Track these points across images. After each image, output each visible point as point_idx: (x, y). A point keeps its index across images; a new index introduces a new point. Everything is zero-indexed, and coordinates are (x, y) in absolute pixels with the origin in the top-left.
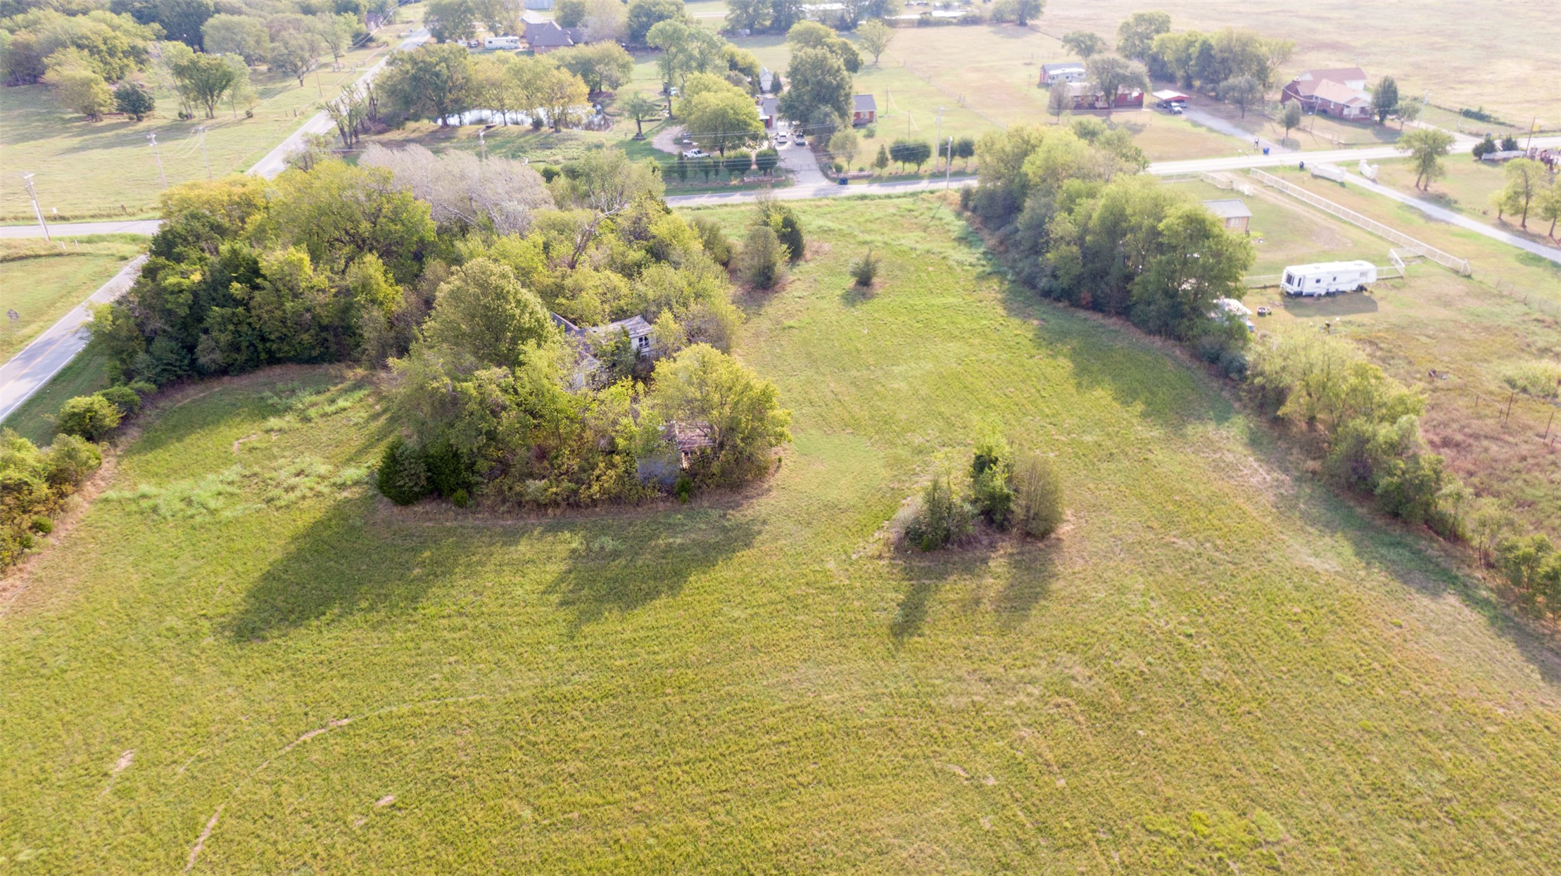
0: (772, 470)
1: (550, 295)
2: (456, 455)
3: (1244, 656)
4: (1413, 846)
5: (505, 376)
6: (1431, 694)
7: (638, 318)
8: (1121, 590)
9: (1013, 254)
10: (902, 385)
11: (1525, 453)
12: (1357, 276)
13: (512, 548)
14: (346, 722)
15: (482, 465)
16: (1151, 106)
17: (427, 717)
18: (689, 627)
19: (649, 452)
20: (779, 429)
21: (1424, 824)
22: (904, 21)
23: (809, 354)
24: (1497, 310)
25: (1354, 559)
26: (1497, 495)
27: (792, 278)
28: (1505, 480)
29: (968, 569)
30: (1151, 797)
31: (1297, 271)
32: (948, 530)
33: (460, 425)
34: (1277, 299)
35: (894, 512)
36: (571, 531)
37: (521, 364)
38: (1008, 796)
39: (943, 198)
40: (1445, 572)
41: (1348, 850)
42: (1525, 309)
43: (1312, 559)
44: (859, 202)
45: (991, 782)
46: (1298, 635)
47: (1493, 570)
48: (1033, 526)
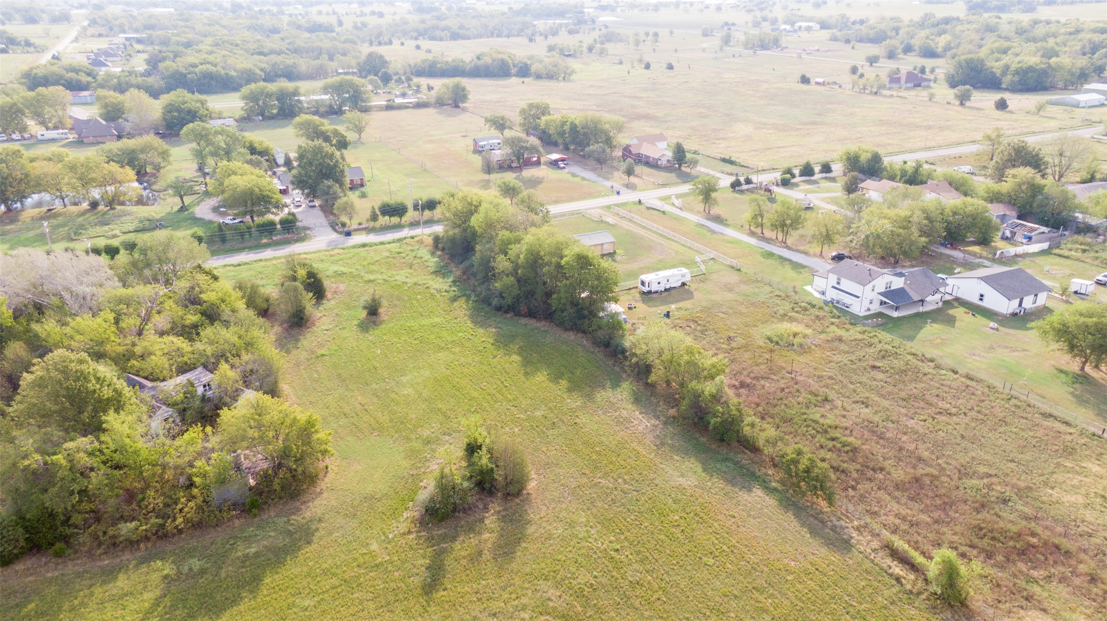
0: (321, 476)
1: (122, 361)
2: (52, 515)
3: (651, 558)
5: (92, 443)
6: (756, 561)
7: (200, 369)
8: (572, 525)
9: (472, 281)
10: (409, 391)
11: (783, 386)
12: (680, 277)
13: (111, 585)
15: (77, 519)
16: (546, 164)
19: (222, 481)
20: (323, 447)
22: (375, 106)
23: (339, 375)
24: (757, 290)
25: (704, 474)
26: (772, 417)
27: (319, 315)
28: (775, 406)
29: (471, 529)
31: (646, 277)
32: (455, 504)
33: (54, 490)
34: (638, 295)
35: (416, 493)
36: (162, 560)
37: (104, 431)
39: (421, 242)
40: (753, 474)
42: (770, 289)
43: (680, 479)
44: (362, 249)
46: (679, 535)
47: (777, 469)
48: (511, 489)
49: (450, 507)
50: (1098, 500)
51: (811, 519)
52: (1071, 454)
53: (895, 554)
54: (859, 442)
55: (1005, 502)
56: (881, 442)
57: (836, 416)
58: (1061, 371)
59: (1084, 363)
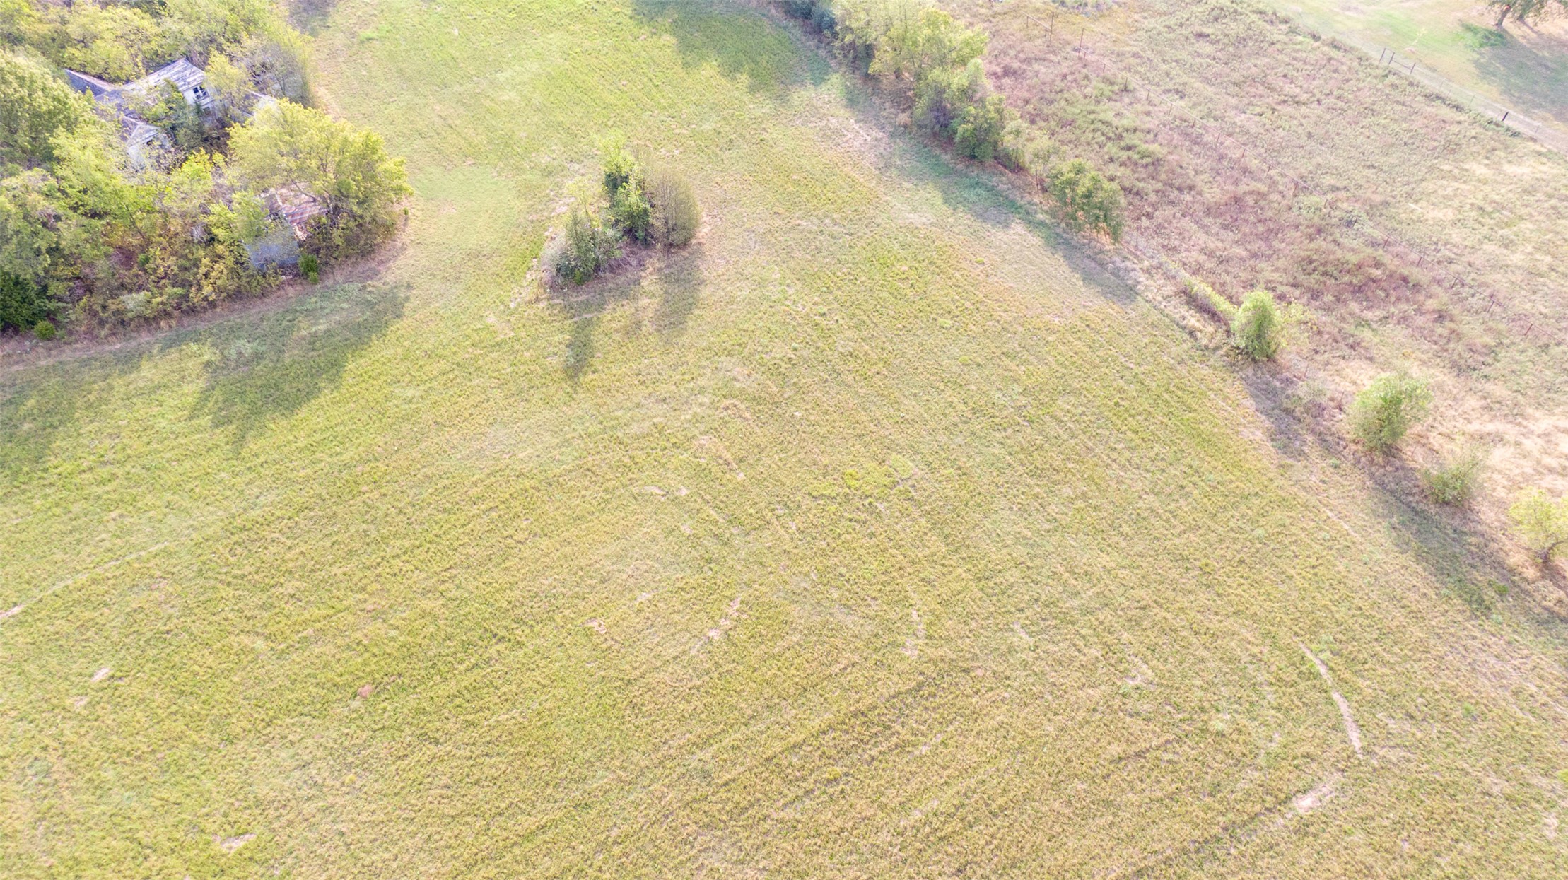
0: (400, 223)
1: (52, 49)
2: (19, 283)
3: (868, 322)
4: (1003, 451)
5: (44, 178)
6: (1009, 319)
7: (182, 63)
8: (761, 284)
10: (510, 95)
11: (1065, 71)
13: (134, 375)
14: (16, 610)
15: (56, 288)
17: (111, 582)
18: (365, 418)
19: (256, 233)
20: (395, 183)
21: (1010, 431)
23: (401, 72)
25: (944, 207)
26: (1046, 119)
28: (1052, 102)
29: (623, 294)
30: (813, 468)
32: (597, 260)
35: (540, 246)
36: (196, 342)
37: (59, 160)
38: (699, 500)
40: (1013, 204)
41: (959, 468)
43: (912, 215)
45: (684, 492)
47: (1046, 194)
48: (674, 236)
49: (591, 265)
50: (1474, 214)
51: (1087, 261)
52: (1453, 151)
53: (1192, 300)
54: (1165, 151)
55: (1350, 224)
56: (1196, 148)
57: (1137, 114)
58: (1469, 28)
59: (1504, 14)
